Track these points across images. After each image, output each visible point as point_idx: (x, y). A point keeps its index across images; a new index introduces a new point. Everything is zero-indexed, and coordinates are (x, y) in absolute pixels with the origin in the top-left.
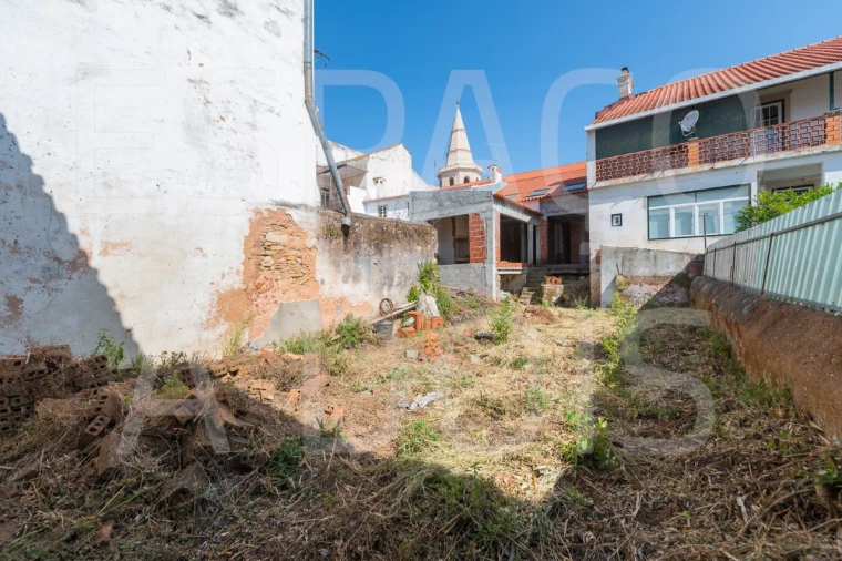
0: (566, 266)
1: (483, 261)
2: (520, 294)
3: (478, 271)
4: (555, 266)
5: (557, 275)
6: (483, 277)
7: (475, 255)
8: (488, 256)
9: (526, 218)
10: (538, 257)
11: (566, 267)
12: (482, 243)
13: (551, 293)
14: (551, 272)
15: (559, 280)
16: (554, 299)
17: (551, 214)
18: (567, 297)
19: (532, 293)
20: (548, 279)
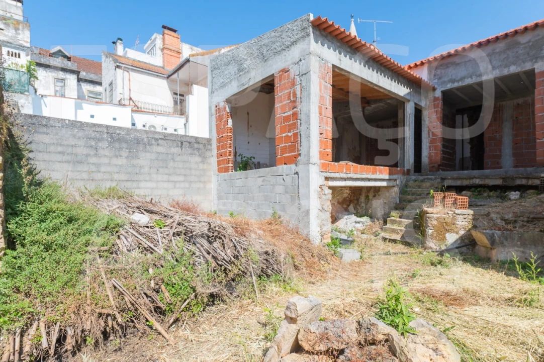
0: (476, 172)
1: (294, 160)
2: (385, 222)
3: (288, 180)
4: (455, 174)
5: (459, 190)
6: (296, 193)
7: (284, 150)
8: (303, 151)
9: (401, 91)
10: (425, 159)
11: (476, 177)
12: (294, 126)
13: (445, 227)
14: (447, 183)
15: (464, 199)
16: (451, 238)
17: (449, 86)
18: (481, 237)
19: (406, 221)
20: (439, 195)
